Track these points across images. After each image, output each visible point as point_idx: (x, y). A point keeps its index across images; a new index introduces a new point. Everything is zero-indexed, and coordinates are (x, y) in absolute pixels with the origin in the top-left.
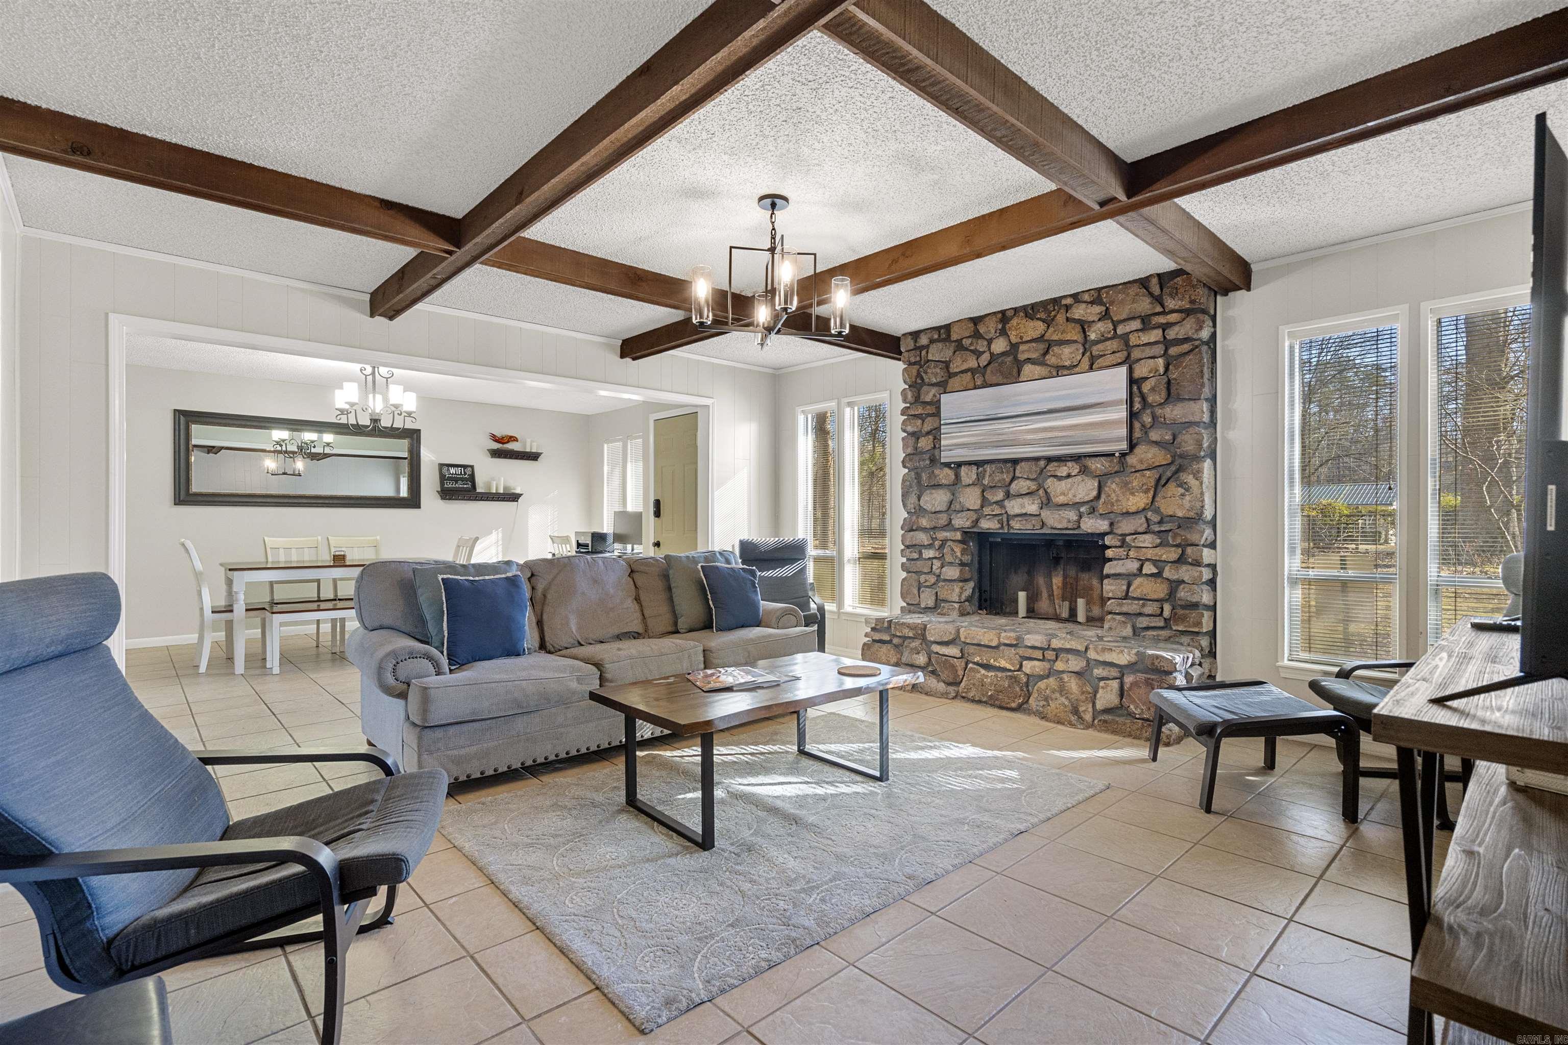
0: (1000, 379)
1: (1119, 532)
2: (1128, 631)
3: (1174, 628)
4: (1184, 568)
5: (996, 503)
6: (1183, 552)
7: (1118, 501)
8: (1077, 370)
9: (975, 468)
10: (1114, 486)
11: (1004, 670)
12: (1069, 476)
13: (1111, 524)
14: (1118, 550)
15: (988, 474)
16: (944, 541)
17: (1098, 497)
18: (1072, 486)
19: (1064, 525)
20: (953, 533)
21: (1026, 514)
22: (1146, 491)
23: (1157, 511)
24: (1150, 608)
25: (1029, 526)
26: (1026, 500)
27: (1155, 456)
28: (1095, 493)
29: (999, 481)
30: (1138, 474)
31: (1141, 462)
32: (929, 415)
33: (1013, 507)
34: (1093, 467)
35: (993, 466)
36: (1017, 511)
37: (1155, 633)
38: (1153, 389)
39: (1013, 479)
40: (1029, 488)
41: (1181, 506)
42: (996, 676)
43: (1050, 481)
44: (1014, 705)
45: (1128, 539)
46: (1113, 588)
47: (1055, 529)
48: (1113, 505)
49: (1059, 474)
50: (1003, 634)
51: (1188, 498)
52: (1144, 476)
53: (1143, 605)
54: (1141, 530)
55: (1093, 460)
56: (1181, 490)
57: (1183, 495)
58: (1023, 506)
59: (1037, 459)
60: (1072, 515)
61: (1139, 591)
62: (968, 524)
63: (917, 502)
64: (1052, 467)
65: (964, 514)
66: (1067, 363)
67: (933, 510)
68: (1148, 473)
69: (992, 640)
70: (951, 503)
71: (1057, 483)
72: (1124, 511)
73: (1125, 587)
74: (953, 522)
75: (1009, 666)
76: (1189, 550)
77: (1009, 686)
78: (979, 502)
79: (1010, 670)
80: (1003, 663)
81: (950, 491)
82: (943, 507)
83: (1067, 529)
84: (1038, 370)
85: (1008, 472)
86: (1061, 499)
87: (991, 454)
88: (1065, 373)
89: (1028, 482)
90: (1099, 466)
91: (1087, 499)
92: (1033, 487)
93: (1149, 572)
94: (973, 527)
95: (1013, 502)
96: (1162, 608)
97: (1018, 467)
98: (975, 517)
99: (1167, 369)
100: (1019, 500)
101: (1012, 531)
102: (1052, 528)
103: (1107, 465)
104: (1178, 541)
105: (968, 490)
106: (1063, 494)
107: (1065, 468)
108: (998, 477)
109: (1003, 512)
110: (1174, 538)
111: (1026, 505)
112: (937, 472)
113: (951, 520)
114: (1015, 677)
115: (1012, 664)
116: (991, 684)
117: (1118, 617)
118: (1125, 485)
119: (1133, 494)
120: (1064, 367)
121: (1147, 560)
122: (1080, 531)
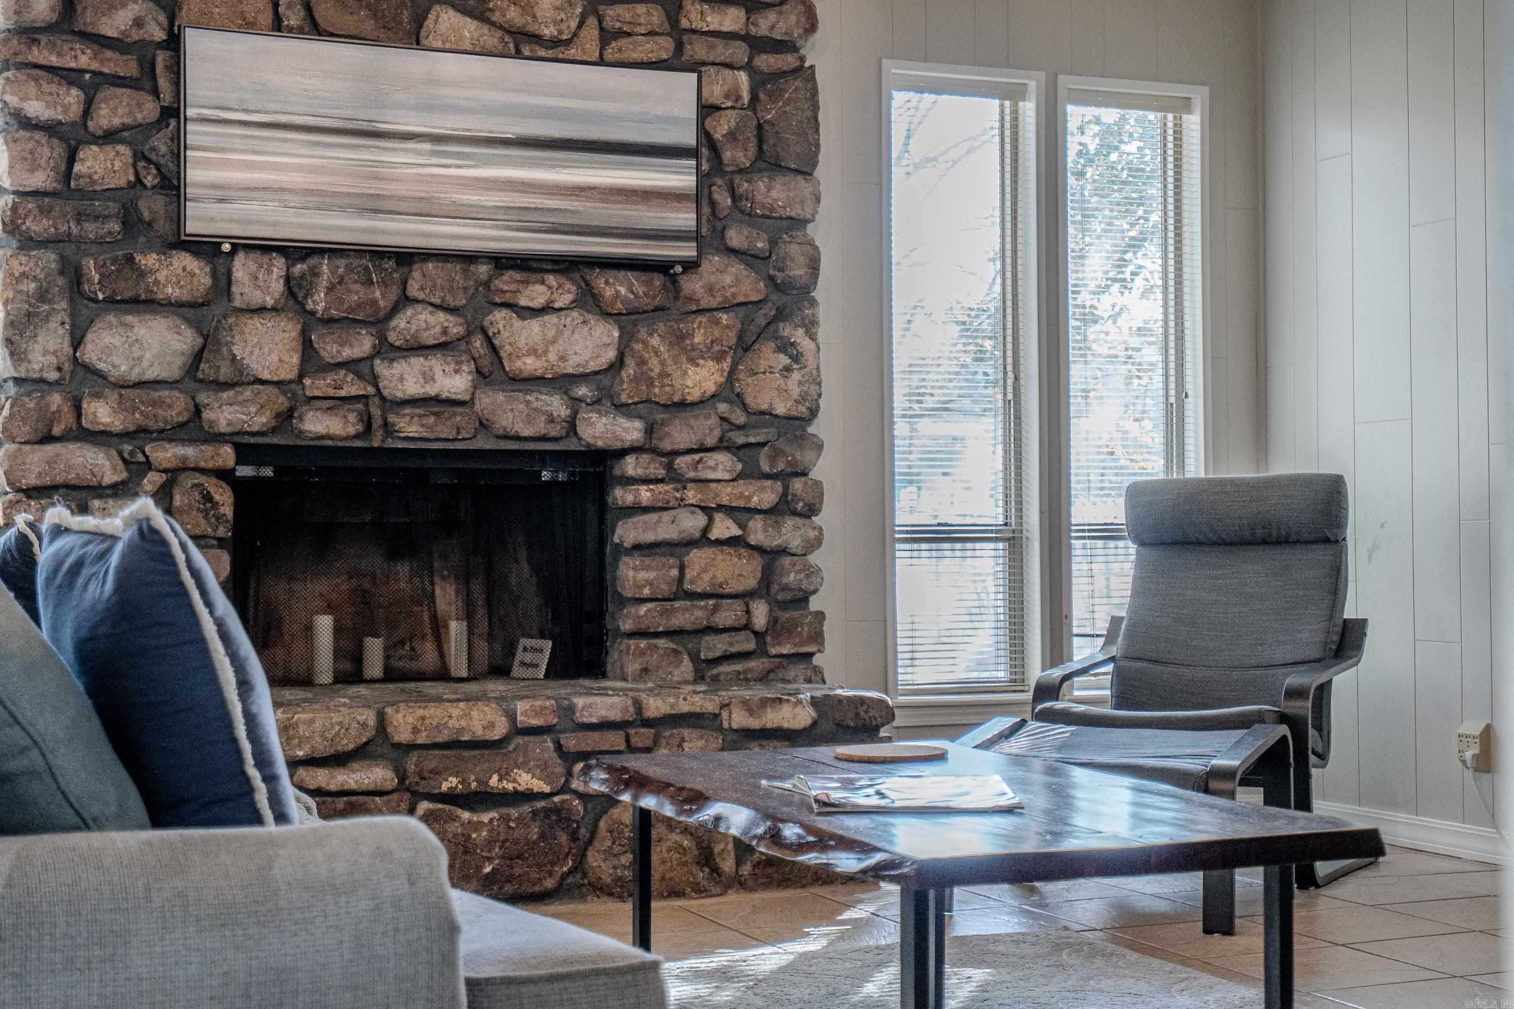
0: (368, 26)
1: (667, 445)
2: (686, 667)
3: (773, 651)
4: (790, 522)
5: (349, 365)
6: (786, 488)
7: (664, 375)
8: (572, 53)
9: (279, 264)
10: (655, 341)
11: (529, 796)
12: (547, 309)
13: (650, 430)
14: (661, 488)
15: (324, 281)
16: (174, 474)
17: (619, 363)
18: (559, 332)
19: (539, 427)
20: (208, 449)
21: (436, 400)
22: (719, 358)
23: (739, 400)
24: (729, 614)
25: (446, 431)
26: (436, 364)
27: (738, 280)
28: (611, 354)
29: (360, 305)
30: (703, 319)
31: (711, 290)
32: (117, 81)
33: (401, 379)
34: (609, 292)
35: (342, 263)
36: (413, 388)
37: (738, 667)
38: (732, 135)
39: (405, 300)
40: (445, 331)
41: (783, 391)
42: (505, 819)
43: (500, 316)
44: (549, 883)
45: (681, 462)
46: (651, 575)
47: (517, 438)
48: (651, 383)
49: (523, 302)
50: (521, 706)
51: (796, 376)
52: (717, 322)
53: (715, 609)
54: (710, 442)
55: (611, 275)
56: (784, 360)
57: (787, 369)
58: (428, 377)
59: (469, 258)
60: (557, 405)
61: (707, 577)
62: (262, 421)
63: (68, 349)
64: (506, 282)
65: (248, 393)
66: (548, 31)
67: (134, 376)
68: (724, 317)
69: (491, 725)
70: (198, 357)
71: (518, 324)
72: (677, 398)
73: (675, 572)
74: (207, 415)
75: (540, 786)
76: (797, 485)
77: (542, 836)
78: (295, 359)
79: (543, 796)
80: (526, 780)
81: (197, 326)
82: (171, 369)
83: (544, 438)
84: (469, 28)
85: (384, 284)
86: (530, 365)
87: (351, 230)
88: (542, 53)
89: (441, 316)
90: (623, 290)
91: (593, 366)
92: (456, 329)
93: (726, 535)
94: (274, 431)
95: (400, 367)
96: (748, 612)
97: (416, 274)
98: (282, 402)
99: (754, 98)
100: (417, 362)
101: (390, 443)
102: (506, 437)
103: (640, 290)
104: (781, 466)
105: (256, 324)
106: (533, 352)
107: (540, 288)
108: (356, 294)
109: (371, 390)
110: (773, 459)
111: (438, 375)
112: (148, 260)
113: (198, 411)
114: (557, 810)
115: (547, 779)
116: (490, 843)
117: (662, 642)
118: (679, 339)
119: (693, 361)
120: (536, 39)
121: (720, 507)
122: (572, 445)
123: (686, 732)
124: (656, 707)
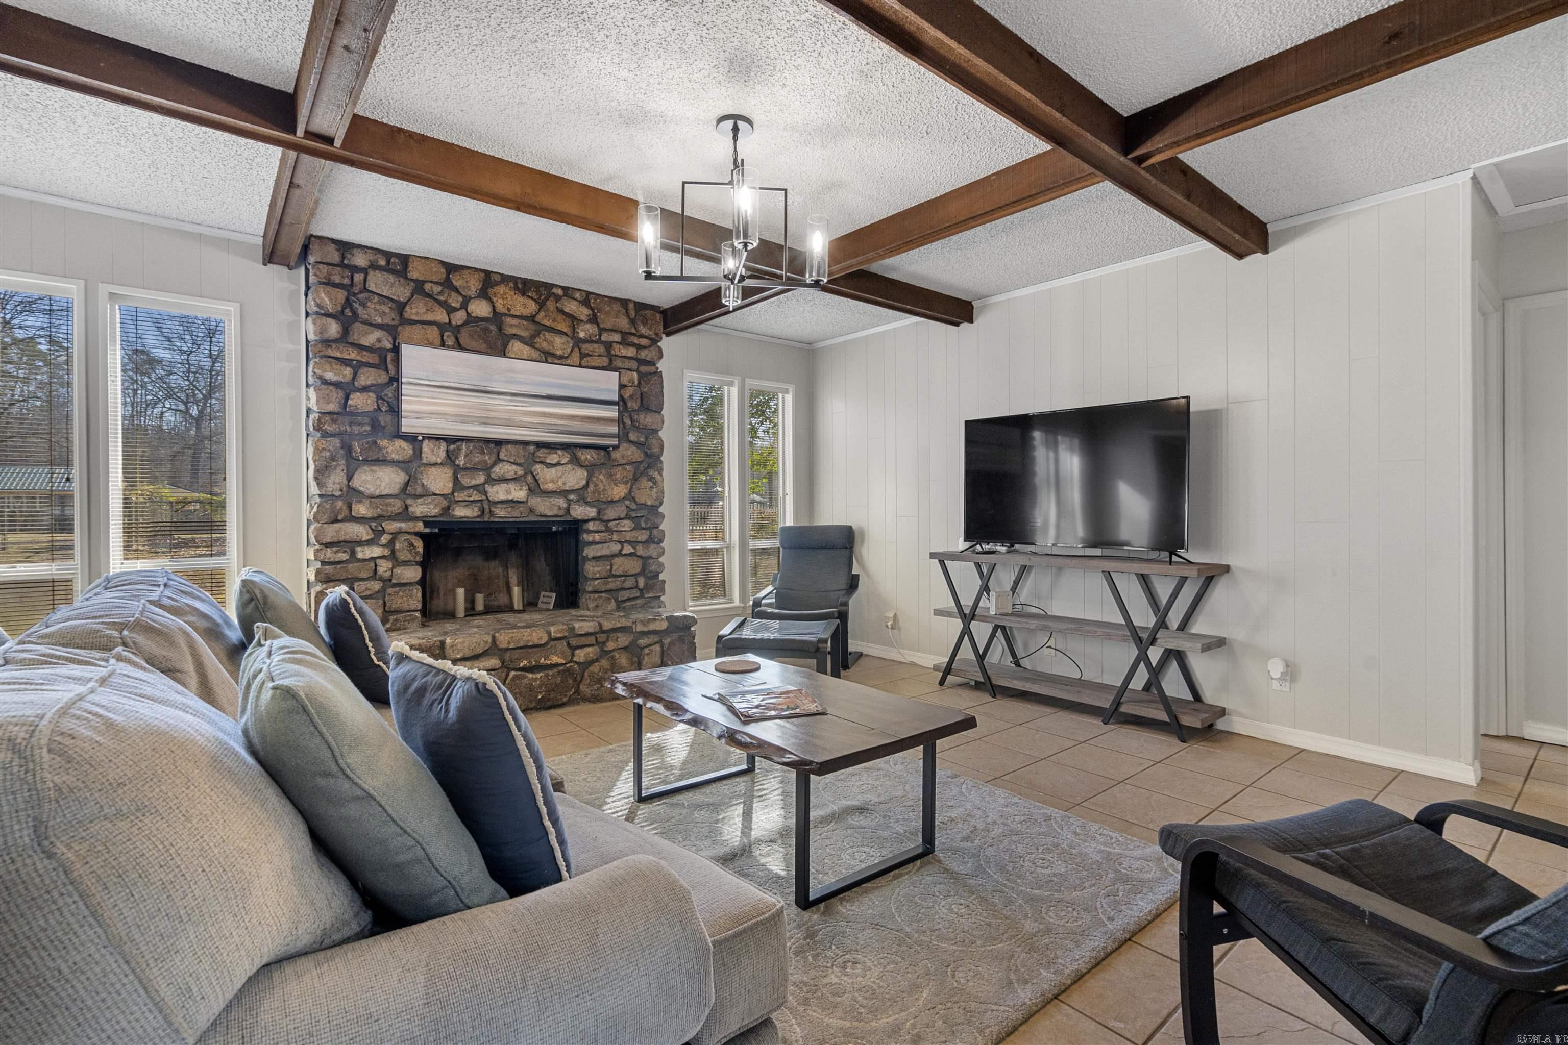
0: (483, 347)
1: (606, 518)
2: (613, 604)
3: (646, 596)
4: (652, 546)
5: (474, 487)
6: (651, 533)
7: (604, 490)
8: (568, 362)
9: (443, 446)
10: (601, 477)
11: (557, 665)
12: (558, 464)
13: (599, 512)
14: (603, 534)
15: (463, 452)
16: (396, 535)
17: (587, 485)
18: (563, 474)
19: (555, 511)
20: (411, 524)
21: (512, 501)
22: (626, 483)
23: (634, 499)
24: (629, 583)
25: (516, 513)
26: (512, 486)
27: (633, 453)
28: (584, 482)
29: (479, 462)
30: (620, 468)
31: (623, 457)
32: (368, 365)
33: (497, 493)
34: (583, 457)
35: (471, 445)
36: (502, 496)
37: (633, 603)
38: (631, 397)
39: (499, 460)
40: (516, 473)
41: (650, 496)
42: (547, 676)
43: (538, 467)
44: (565, 700)
45: (611, 524)
46: (599, 569)
47: (546, 516)
48: (600, 494)
49: (548, 461)
50: (552, 629)
51: (655, 490)
52: (625, 469)
53: (624, 581)
54: (622, 516)
55: (584, 450)
56: (650, 484)
57: (652, 487)
58: (508, 492)
59: (526, 443)
60: (562, 503)
61: (621, 569)
62: (435, 511)
63: (346, 482)
64: (541, 453)
65: (429, 499)
66: (559, 353)
67: (377, 493)
68: (628, 467)
69: (541, 638)
70: (407, 484)
71: (546, 470)
72: (610, 499)
73: (609, 567)
74: (411, 509)
75: (562, 661)
76: (655, 532)
77: (562, 682)
78: (451, 485)
79: (562, 664)
80: (555, 659)
81: (406, 471)
82: (395, 489)
83: (557, 516)
84: (526, 350)
85: (490, 453)
86: (551, 486)
87: (476, 431)
88: (556, 361)
89: (514, 467)
90: (589, 457)
91: (576, 487)
92: (520, 472)
93: (629, 552)
94: (441, 515)
95: (496, 488)
96: (637, 581)
97: (504, 450)
98: (445, 503)
99: (639, 383)
100: (504, 486)
101: (492, 519)
102: (541, 516)
103: (595, 456)
104: (649, 525)
105: (433, 470)
106: (552, 481)
107: (555, 456)
108: (477, 458)
109: (484, 498)
110: (646, 522)
111: (513, 490)
112: (383, 443)
113: (407, 507)
114: (568, 670)
115: (564, 658)
116: (540, 686)
117: (603, 595)
118: (610, 476)
119: (616, 484)
120: (554, 355)
121: (626, 541)
122: (568, 518)
123: (619, 635)
124: (607, 625)
